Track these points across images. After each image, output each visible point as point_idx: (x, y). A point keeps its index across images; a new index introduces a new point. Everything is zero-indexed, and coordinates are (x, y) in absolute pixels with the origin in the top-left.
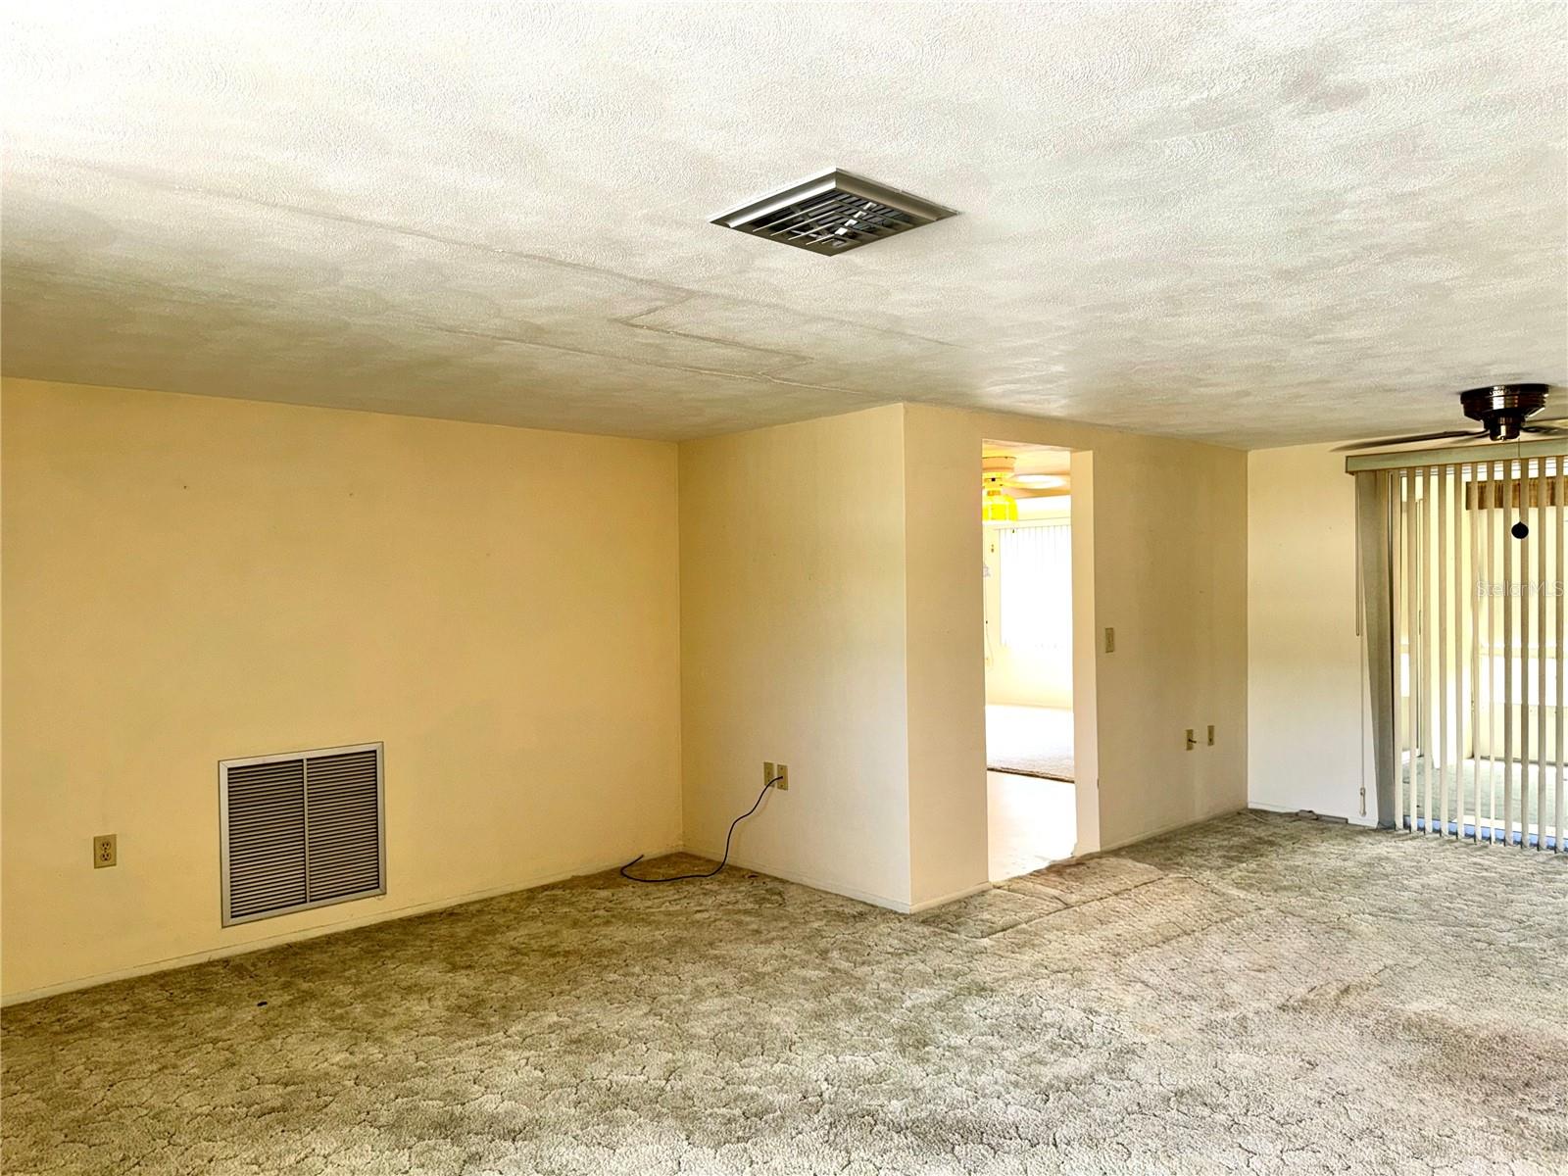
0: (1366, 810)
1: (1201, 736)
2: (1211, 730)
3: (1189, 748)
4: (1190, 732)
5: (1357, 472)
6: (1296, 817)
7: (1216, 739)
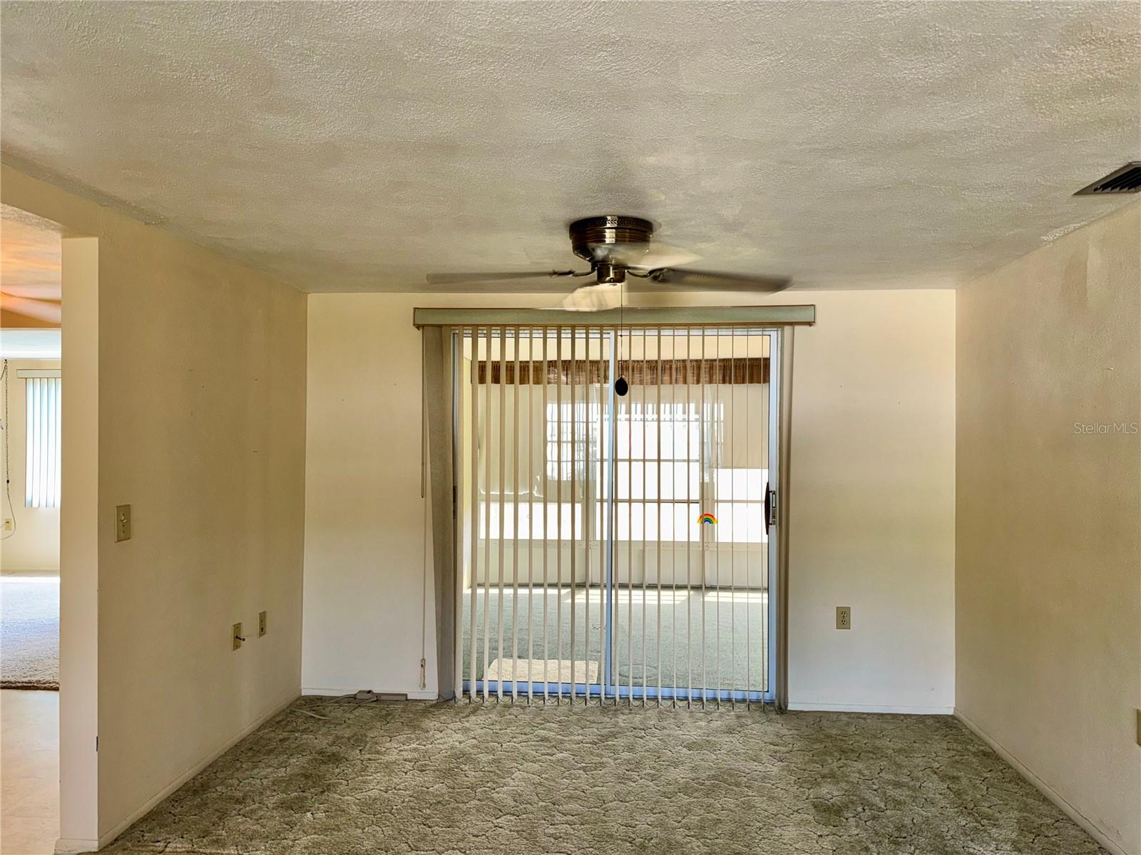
0: (426, 682)
1: (250, 629)
2: (263, 617)
3: (236, 647)
4: (237, 627)
5: (423, 326)
6: (354, 701)
7: (268, 628)
